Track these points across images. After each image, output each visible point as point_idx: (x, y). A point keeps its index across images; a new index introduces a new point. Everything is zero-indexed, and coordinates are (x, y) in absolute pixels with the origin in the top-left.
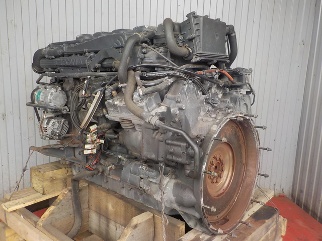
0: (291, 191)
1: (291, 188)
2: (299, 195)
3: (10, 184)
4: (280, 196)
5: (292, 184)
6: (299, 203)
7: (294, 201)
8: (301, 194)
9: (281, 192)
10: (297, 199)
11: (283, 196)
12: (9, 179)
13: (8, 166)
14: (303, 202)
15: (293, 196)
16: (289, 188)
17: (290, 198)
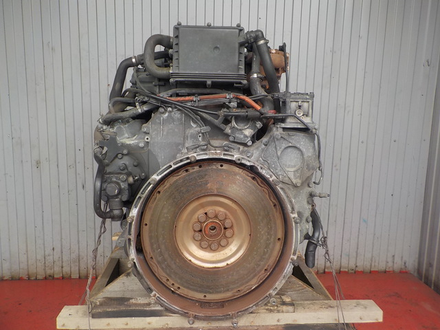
0: (416, 265)
1: (417, 261)
2: (427, 270)
3: (45, 251)
4: (401, 272)
5: (417, 256)
6: (427, 282)
7: (421, 280)
8: (430, 268)
9: (403, 267)
10: (425, 275)
11: (406, 272)
12: (44, 244)
13: (43, 227)
14: (433, 279)
15: (419, 271)
16: (414, 261)
17: (416, 274)
